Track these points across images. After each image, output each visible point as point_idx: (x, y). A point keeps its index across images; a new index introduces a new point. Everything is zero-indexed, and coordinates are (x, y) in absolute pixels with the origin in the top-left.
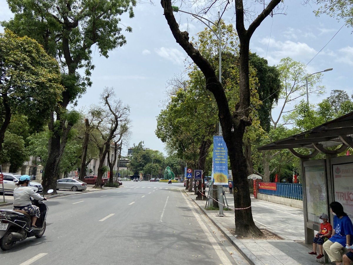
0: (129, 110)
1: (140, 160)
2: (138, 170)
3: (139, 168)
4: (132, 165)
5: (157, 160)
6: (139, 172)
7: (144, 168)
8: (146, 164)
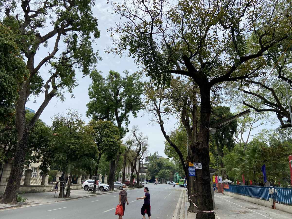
0: (147, 139)
1: (155, 166)
2: (154, 175)
3: (155, 173)
4: (149, 170)
5: (168, 167)
6: (155, 176)
7: (159, 173)
8: (160, 170)
